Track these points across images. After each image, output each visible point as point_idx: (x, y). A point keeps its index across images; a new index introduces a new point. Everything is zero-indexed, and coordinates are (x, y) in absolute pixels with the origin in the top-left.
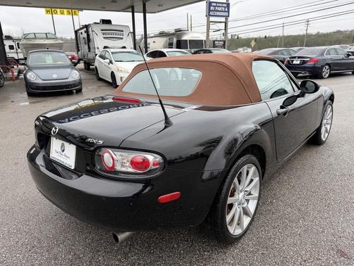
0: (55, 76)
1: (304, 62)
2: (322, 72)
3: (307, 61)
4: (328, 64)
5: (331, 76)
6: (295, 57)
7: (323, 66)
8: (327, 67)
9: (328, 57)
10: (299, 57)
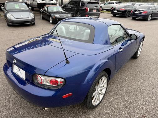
0: (22, 16)
1: (141, 13)
2: (148, 18)
3: (142, 12)
4: (151, 14)
5: (152, 20)
6: (136, 10)
7: (149, 15)
8: (151, 16)
9: (152, 11)
10: (138, 10)
